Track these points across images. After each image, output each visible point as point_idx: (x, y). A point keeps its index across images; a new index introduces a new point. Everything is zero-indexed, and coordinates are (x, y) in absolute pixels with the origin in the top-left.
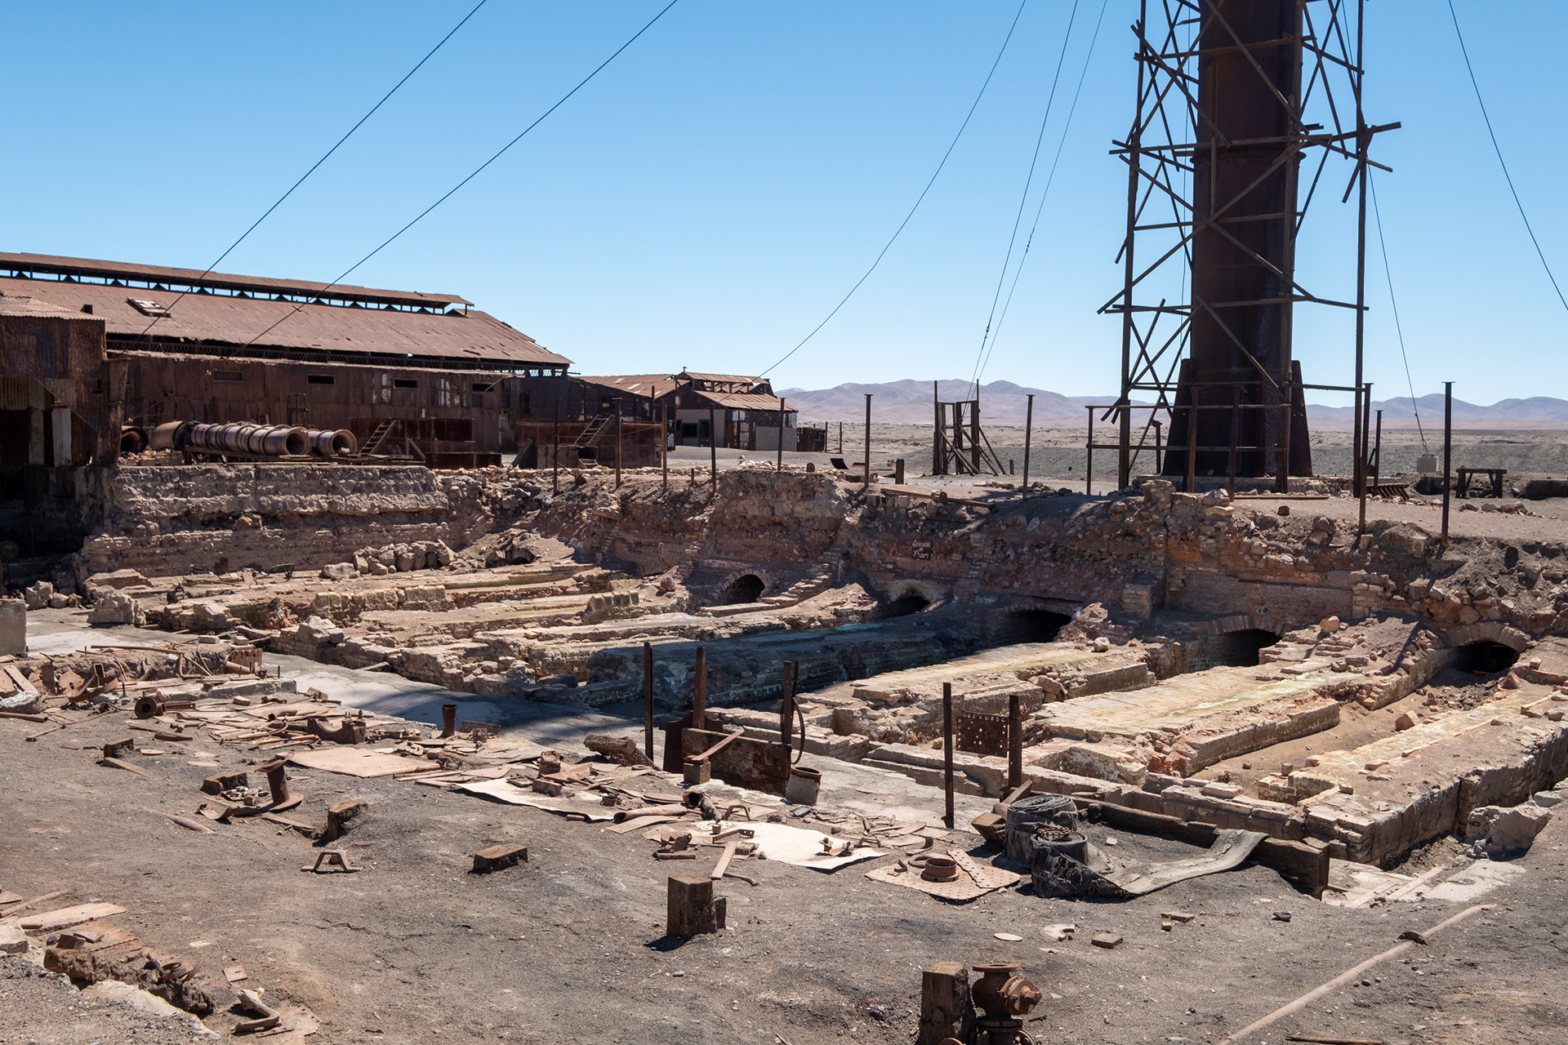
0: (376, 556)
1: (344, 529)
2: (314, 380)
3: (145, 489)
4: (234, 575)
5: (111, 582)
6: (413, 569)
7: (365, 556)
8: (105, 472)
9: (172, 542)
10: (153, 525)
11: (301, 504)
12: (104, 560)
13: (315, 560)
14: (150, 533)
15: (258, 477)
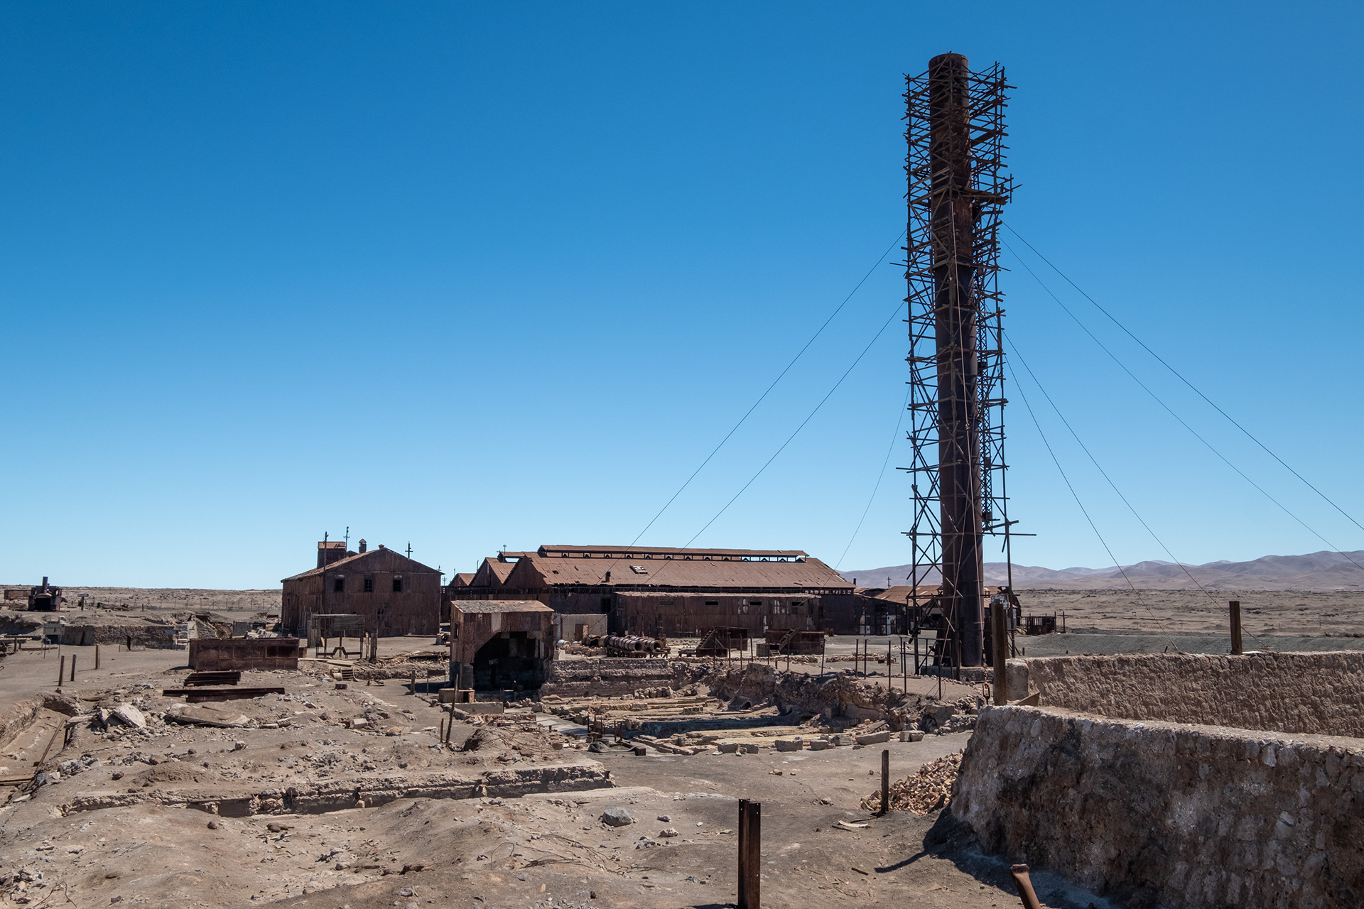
0: (643, 692)
1: (632, 682)
2: (708, 603)
3: (561, 667)
4: (590, 698)
5: (548, 699)
6: (656, 697)
7: (638, 692)
8: (550, 662)
9: (569, 686)
10: (564, 680)
11: (616, 673)
12: (547, 691)
13: (619, 693)
14: (563, 683)
15: (600, 663)
